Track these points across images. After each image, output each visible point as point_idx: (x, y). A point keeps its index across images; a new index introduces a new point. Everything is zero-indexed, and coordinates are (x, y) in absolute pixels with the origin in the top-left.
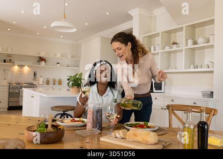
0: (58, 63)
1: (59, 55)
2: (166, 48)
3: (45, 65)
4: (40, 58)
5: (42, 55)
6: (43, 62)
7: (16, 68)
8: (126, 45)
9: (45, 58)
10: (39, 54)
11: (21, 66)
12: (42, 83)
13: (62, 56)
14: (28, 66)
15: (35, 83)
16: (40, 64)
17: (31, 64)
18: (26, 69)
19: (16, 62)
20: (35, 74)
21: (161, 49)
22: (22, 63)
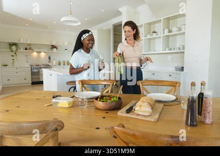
0: (66, 49)
1: (66, 44)
2: (148, 36)
3: (57, 51)
4: (52, 46)
5: (54, 44)
6: (55, 49)
7: (35, 54)
9: (56, 46)
10: (51, 43)
11: (39, 52)
12: (55, 64)
13: (68, 44)
14: (44, 52)
15: (50, 64)
16: (53, 51)
17: (46, 50)
18: (43, 54)
19: (34, 50)
20: (50, 58)
21: (144, 37)
22: (38, 50)
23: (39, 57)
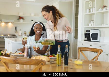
0: (32, 20)
1: (33, 15)
2: (99, 10)
3: (23, 22)
4: (20, 17)
5: (21, 15)
6: (22, 20)
7: (3, 24)
8: (49, 12)
9: (23, 17)
10: (19, 14)
11: (7, 23)
12: (21, 35)
13: (35, 15)
14: (11, 23)
15: (16, 34)
16: (19, 21)
17: (13, 21)
18: (10, 25)
19: (2, 20)
20: (16, 28)
21: (96, 11)
22: (7, 21)
23: (6, 27)
